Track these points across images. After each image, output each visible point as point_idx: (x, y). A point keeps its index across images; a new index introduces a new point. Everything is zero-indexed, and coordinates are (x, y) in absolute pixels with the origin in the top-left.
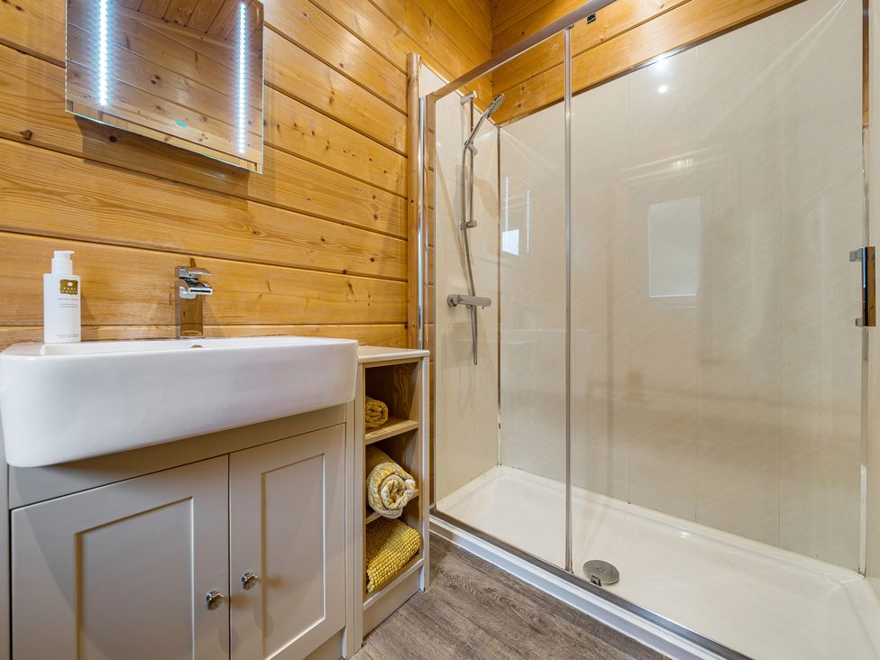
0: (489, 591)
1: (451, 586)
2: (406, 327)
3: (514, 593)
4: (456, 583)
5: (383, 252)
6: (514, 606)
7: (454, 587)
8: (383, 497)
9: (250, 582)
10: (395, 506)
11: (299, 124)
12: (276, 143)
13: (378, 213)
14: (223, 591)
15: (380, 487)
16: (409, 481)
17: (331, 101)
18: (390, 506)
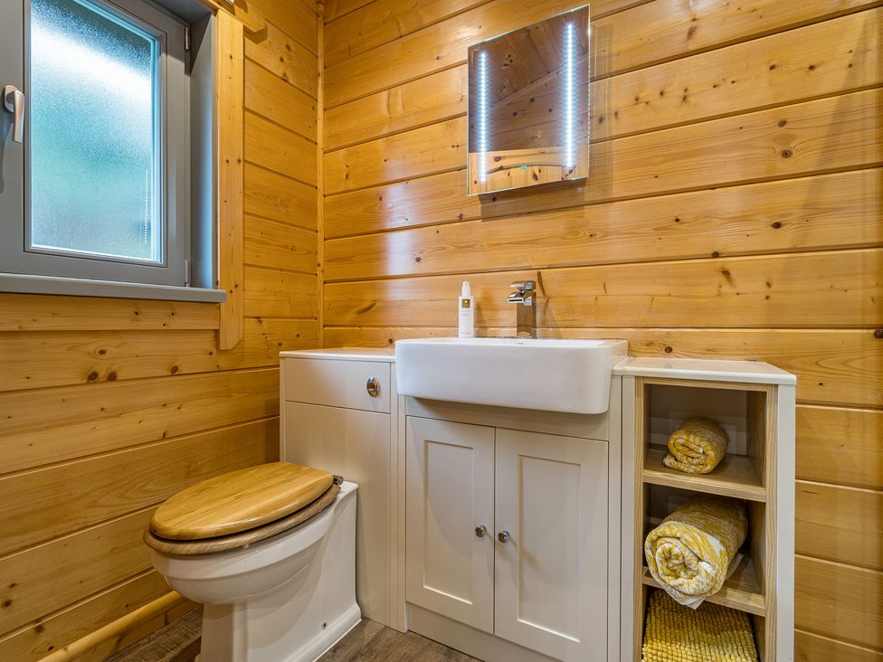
5: (805, 207)
8: (656, 558)
9: (502, 537)
10: (673, 582)
11: (641, 95)
12: (615, 133)
13: (792, 146)
14: (490, 530)
15: (654, 542)
16: (704, 565)
17: (691, 33)
18: (663, 577)
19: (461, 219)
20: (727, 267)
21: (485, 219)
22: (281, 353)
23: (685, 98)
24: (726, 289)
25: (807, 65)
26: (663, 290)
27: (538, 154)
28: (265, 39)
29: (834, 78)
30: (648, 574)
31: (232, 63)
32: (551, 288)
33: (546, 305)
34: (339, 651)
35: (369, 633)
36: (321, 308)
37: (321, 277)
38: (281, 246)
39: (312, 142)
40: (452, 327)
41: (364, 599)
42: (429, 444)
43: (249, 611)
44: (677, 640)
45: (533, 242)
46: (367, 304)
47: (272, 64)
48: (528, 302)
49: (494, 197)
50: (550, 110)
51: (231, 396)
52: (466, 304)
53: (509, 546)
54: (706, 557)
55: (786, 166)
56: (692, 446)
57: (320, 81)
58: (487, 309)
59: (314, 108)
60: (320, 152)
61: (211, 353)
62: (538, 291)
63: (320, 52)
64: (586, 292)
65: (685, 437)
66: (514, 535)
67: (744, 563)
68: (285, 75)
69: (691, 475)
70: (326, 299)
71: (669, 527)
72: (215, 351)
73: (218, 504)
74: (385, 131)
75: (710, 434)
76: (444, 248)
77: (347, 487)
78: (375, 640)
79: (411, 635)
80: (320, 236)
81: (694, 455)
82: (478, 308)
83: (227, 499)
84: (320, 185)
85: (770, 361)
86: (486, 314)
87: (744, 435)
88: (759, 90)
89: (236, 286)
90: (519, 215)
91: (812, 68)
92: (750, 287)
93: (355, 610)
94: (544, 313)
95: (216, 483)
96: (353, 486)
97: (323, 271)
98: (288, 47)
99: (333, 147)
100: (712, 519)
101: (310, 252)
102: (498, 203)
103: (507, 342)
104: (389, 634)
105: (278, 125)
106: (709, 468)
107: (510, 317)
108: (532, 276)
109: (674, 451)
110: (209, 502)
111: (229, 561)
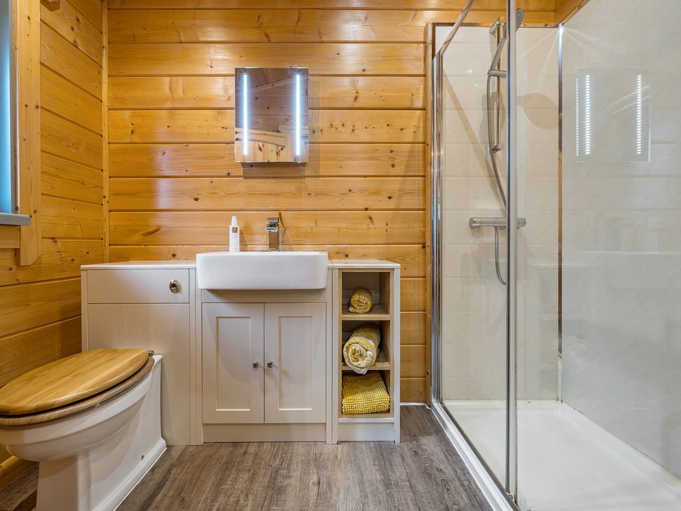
0: (441, 471)
1: (415, 452)
2: (424, 247)
3: (457, 483)
4: (420, 452)
5: (400, 190)
6: (448, 490)
7: (416, 453)
8: (349, 356)
9: (270, 365)
10: (356, 364)
11: (333, 124)
12: (320, 141)
13: (395, 162)
14: (261, 364)
15: (347, 348)
16: (369, 352)
17: (356, 98)
18: (353, 363)
19: (229, 175)
20: (371, 215)
21: (245, 178)
22: (82, 266)
23: (353, 130)
24: (371, 226)
25: (400, 128)
26: (345, 225)
27: (262, 134)
28: (58, 9)
29: (408, 136)
30: (345, 365)
31: (30, 23)
32: (287, 222)
33: (285, 231)
34: (156, 470)
35: (175, 454)
36: (106, 230)
37: (106, 207)
38: (73, 180)
39: (98, 99)
40: (225, 245)
41: (167, 434)
42: (219, 319)
43: (91, 457)
44: (356, 393)
45: (276, 195)
46: (152, 229)
47: (64, 30)
48: (275, 230)
49: (252, 165)
50: (256, 98)
51: (30, 305)
52: (235, 230)
53: (273, 369)
54: (370, 349)
55: (393, 171)
56: (361, 300)
57: (105, 52)
58: (247, 234)
59: (99, 73)
60: (105, 109)
61: (11, 269)
62: (280, 223)
63: (105, 29)
64: (307, 225)
65: (358, 296)
66: (276, 363)
67: (380, 352)
68: (75, 42)
69: (361, 314)
70: (112, 223)
71: (353, 339)
72: (14, 267)
73: (59, 383)
74: (168, 105)
75: (367, 295)
76: (216, 193)
77: (157, 358)
78: (182, 454)
79: (207, 444)
80: (106, 174)
81: (362, 304)
82: (241, 233)
83: (63, 379)
84: (105, 134)
85: (387, 260)
86: (247, 237)
87: (378, 294)
88: (382, 134)
89: (35, 212)
90: (268, 178)
91: (402, 129)
92: (379, 225)
93: (162, 442)
94: (283, 237)
95: (43, 371)
96: (160, 357)
97: (108, 202)
98: (78, 20)
99: (117, 106)
100: (369, 333)
101: (97, 186)
102: (255, 169)
103: (261, 254)
104: (191, 449)
105: (69, 81)
106: (368, 309)
107: (265, 239)
108: (276, 214)
109: (353, 304)
110: (49, 384)
111: (82, 419)
